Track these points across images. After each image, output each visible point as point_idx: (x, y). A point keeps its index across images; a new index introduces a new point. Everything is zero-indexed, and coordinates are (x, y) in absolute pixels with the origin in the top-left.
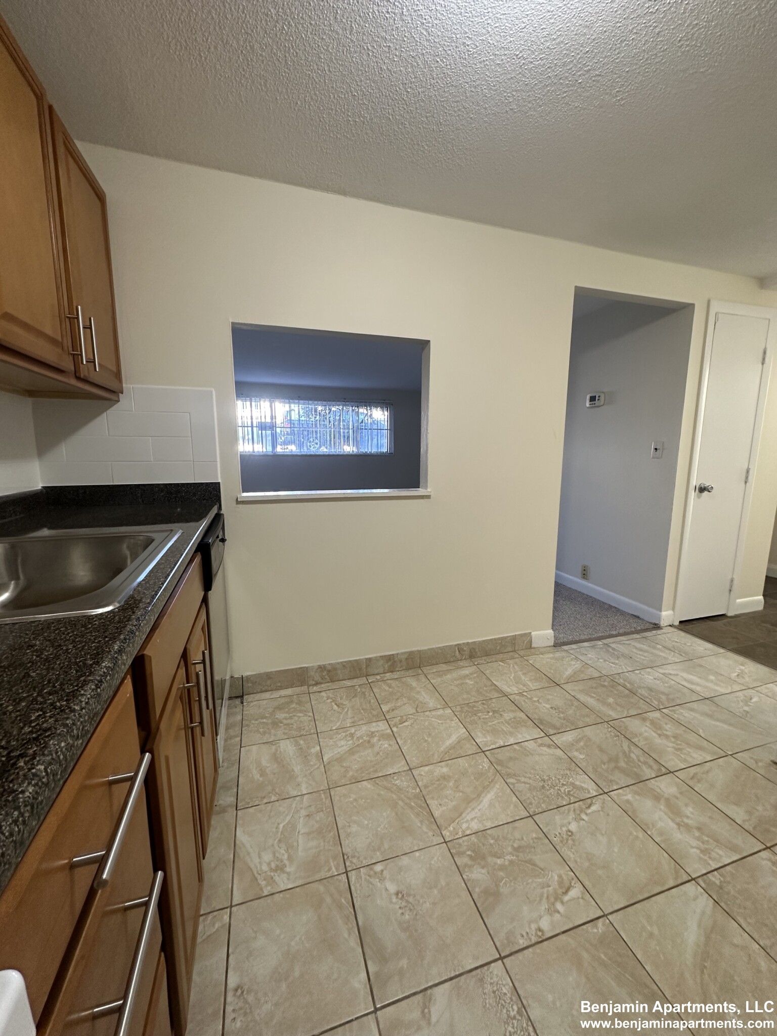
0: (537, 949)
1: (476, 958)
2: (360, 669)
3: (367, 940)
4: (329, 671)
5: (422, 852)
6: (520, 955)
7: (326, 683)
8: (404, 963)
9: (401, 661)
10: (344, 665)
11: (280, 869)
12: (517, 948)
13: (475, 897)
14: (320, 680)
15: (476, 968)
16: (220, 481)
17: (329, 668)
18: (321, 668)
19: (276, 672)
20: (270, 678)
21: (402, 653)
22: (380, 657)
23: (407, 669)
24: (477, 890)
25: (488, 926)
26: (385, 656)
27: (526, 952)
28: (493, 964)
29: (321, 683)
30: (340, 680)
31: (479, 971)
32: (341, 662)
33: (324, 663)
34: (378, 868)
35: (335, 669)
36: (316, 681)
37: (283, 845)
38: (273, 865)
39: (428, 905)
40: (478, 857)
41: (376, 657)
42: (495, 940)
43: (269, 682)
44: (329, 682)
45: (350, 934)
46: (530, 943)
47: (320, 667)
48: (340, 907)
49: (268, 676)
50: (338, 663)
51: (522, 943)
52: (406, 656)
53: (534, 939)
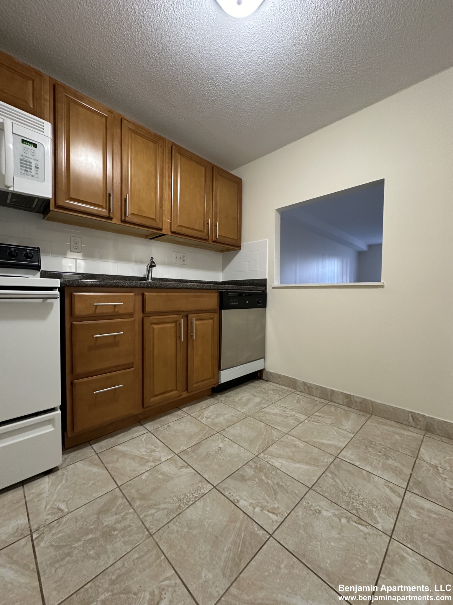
0: (227, 501)
1: (209, 478)
2: (327, 395)
3: (197, 445)
4: (308, 387)
5: (244, 449)
6: (220, 494)
7: (306, 393)
8: (195, 457)
9: (356, 402)
10: (317, 387)
11: (207, 418)
12: (223, 492)
13: (236, 472)
14: (303, 390)
15: (205, 479)
16: (267, 278)
17: (308, 385)
18: (305, 384)
19: (283, 375)
20: (280, 378)
21: (357, 397)
22: (341, 392)
23: (360, 410)
24: (241, 472)
25: (226, 480)
26: (344, 393)
27: (223, 496)
28: (210, 484)
29: (303, 392)
30: (314, 396)
31: (204, 480)
32: (316, 385)
33: (306, 381)
34: (226, 439)
35: (312, 388)
36: (301, 390)
37: (216, 415)
38: (208, 416)
39: (221, 458)
40: (260, 469)
41: (337, 391)
42: (221, 483)
43: (279, 380)
44: (307, 394)
45: (196, 441)
46: (228, 497)
47: (303, 382)
48: (204, 436)
49: (279, 376)
50: (314, 385)
51: (227, 494)
52: (360, 400)
53: (231, 499)
